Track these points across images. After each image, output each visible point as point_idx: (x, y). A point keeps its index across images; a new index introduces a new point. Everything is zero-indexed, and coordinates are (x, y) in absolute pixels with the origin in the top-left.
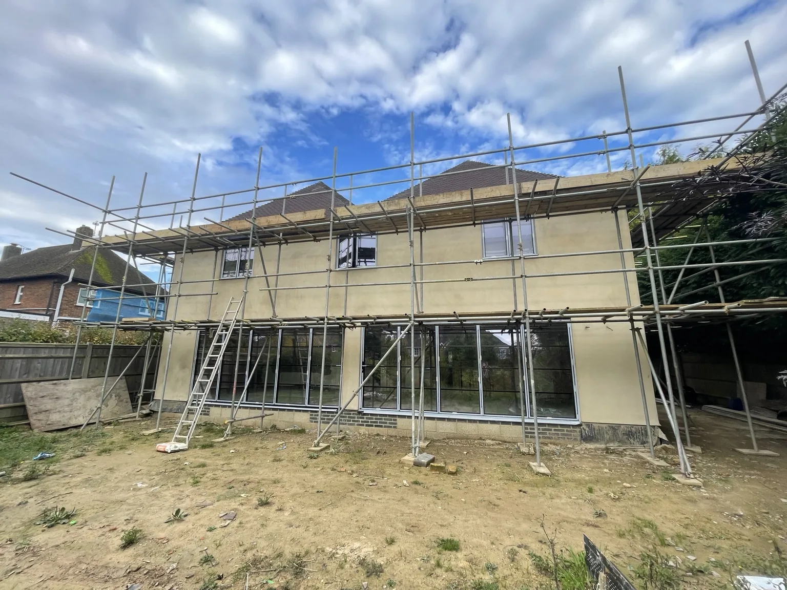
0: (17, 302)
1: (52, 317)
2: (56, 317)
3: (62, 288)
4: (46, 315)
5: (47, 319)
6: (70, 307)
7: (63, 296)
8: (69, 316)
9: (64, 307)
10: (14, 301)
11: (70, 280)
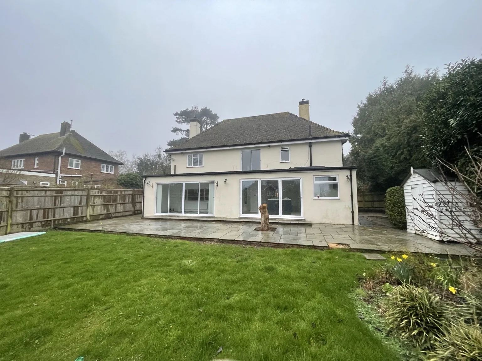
0: (36, 167)
1: (57, 174)
2: (59, 175)
3: (60, 158)
4: (53, 174)
5: (54, 176)
6: (65, 169)
7: (61, 163)
8: (66, 174)
9: (63, 169)
10: (34, 166)
11: (64, 154)
